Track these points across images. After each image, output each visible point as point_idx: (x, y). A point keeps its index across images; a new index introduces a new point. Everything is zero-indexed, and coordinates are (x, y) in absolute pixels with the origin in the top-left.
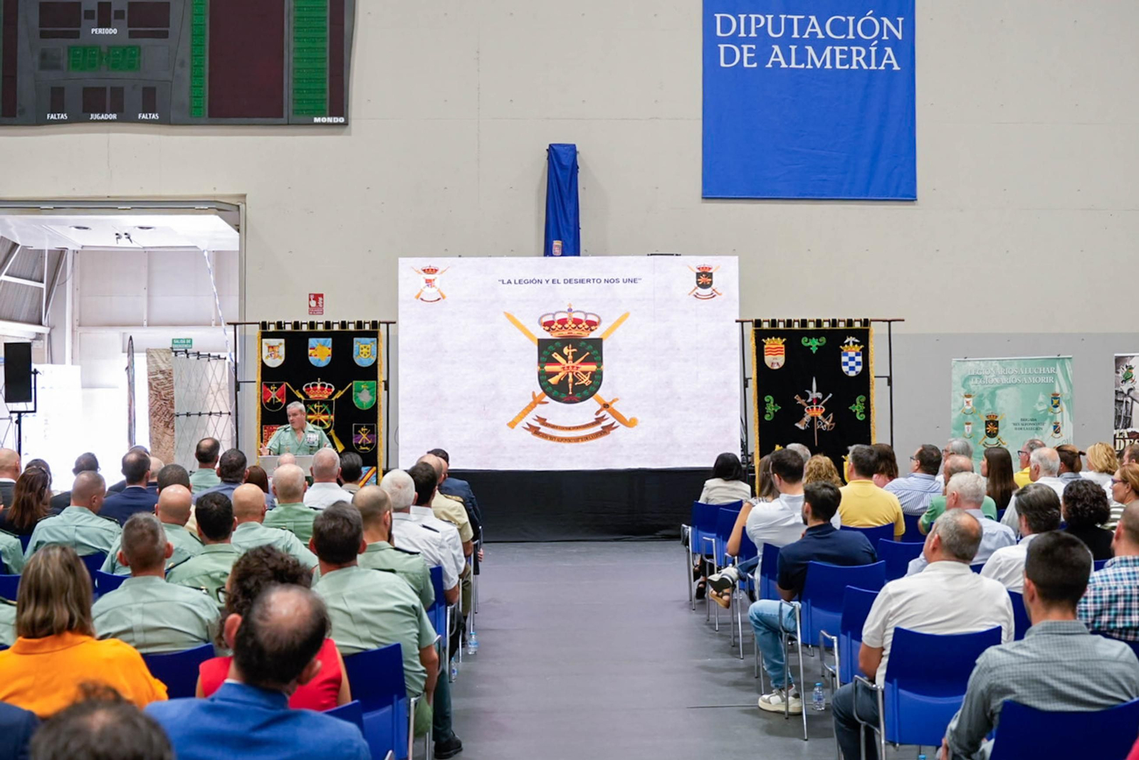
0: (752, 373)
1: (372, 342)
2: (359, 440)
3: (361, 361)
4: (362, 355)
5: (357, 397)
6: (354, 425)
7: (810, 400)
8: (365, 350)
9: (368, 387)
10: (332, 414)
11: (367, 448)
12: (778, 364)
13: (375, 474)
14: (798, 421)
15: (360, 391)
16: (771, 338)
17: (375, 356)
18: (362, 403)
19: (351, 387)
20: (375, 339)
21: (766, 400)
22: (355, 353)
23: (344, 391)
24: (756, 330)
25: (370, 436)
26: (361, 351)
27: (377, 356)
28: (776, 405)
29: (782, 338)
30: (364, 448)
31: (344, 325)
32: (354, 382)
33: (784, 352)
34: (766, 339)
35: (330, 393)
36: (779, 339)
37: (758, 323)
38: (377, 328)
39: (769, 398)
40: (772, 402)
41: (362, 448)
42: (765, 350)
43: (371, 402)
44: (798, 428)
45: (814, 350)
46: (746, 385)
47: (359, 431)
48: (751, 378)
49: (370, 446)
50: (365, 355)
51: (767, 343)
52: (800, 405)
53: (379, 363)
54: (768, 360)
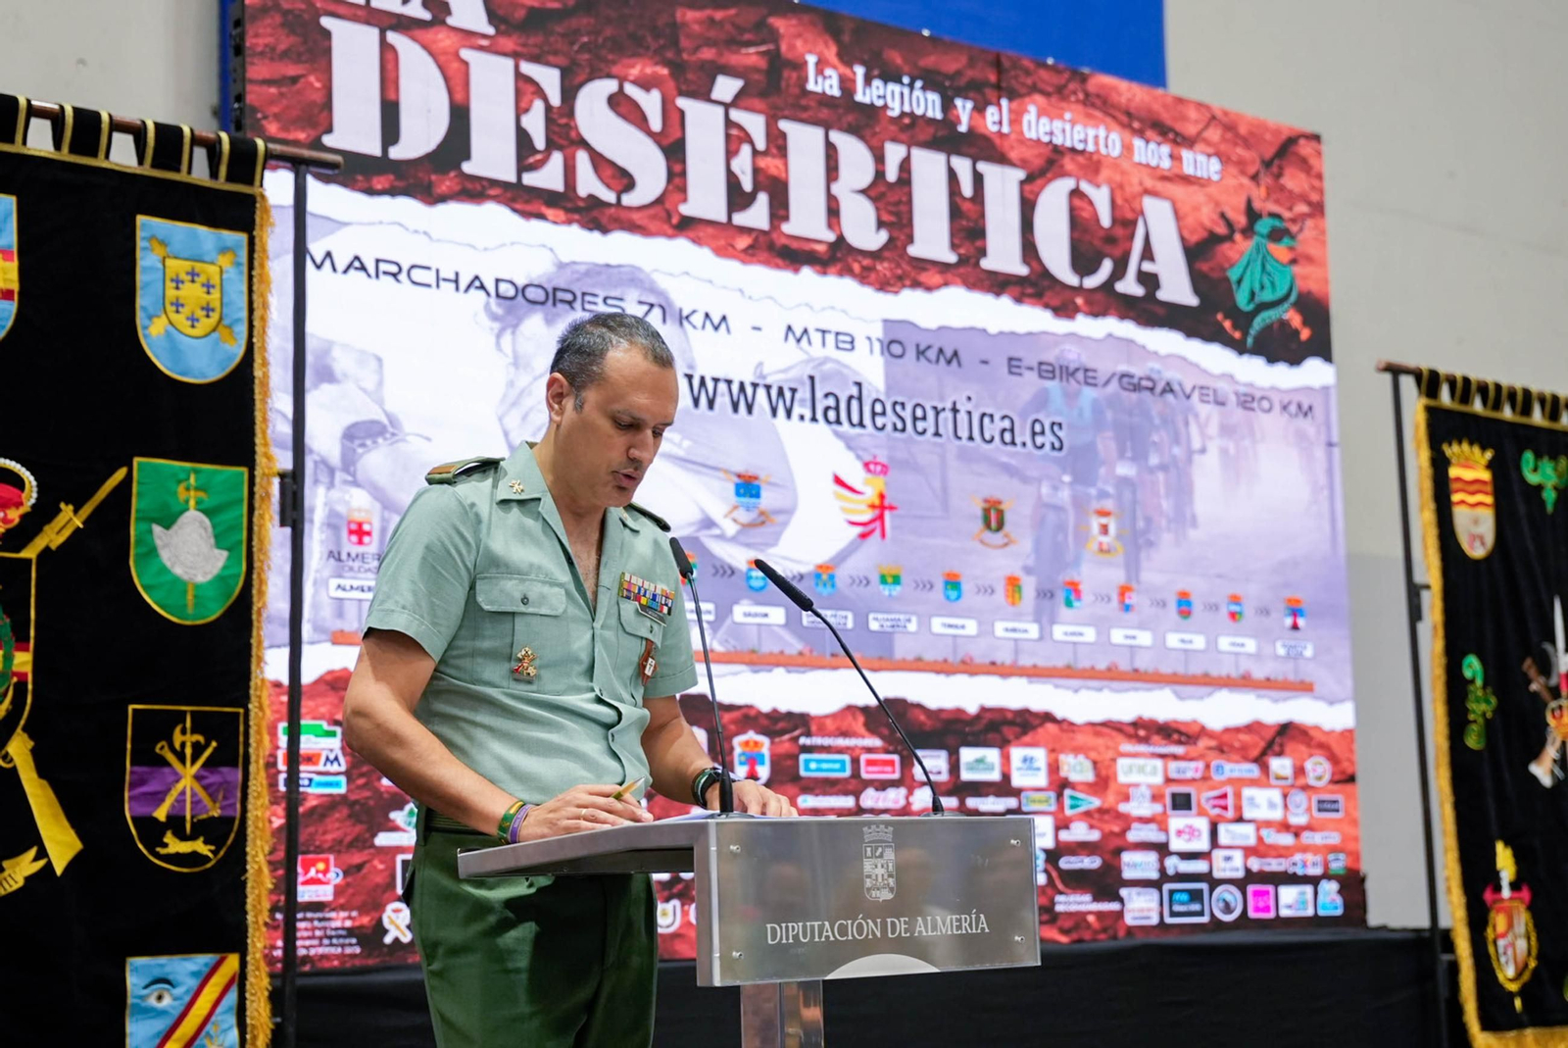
0: (1429, 570)
1: (224, 250)
2: (158, 798)
3: (174, 349)
4: (180, 320)
5: (152, 552)
6: (131, 707)
7: (1554, 681)
8: (192, 292)
9: (209, 502)
10: (21, 643)
11: (200, 847)
12: (1482, 539)
13: (232, 997)
14: (1535, 752)
15: (168, 521)
16: (1460, 443)
17: (243, 329)
18: (178, 585)
19: (125, 488)
20: (243, 237)
21: (1468, 674)
22: (142, 301)
23: (87, 509)
24: (1429, 410)
25: (213, 779)
26: (171, 293)
27: (251, 327)
28: (1489, 690)
29: (1483, 448)
30: (184, 847)
31: (87, 129)
32: (137, 460)
33: (1489, 500)
34: (1450, 445)
35: (14, 515)
36: (1476, 450)
37: (1429, 383)
38: (250, 182)
39: (1472, 667)
40: (1479, 682)
41: (175, 846)
42: (1454, 486)
43: (220, 579)
44: (1534, 779)
45: (1550, 496)
46: (1415, 614)
47: (161, 749)
48: (1427, 587)
49: (206, 829)
50: (193, 320)
51: (1454, 460)
52: (1536, 694)
53: (258, 373)
54: (1461, 516)
